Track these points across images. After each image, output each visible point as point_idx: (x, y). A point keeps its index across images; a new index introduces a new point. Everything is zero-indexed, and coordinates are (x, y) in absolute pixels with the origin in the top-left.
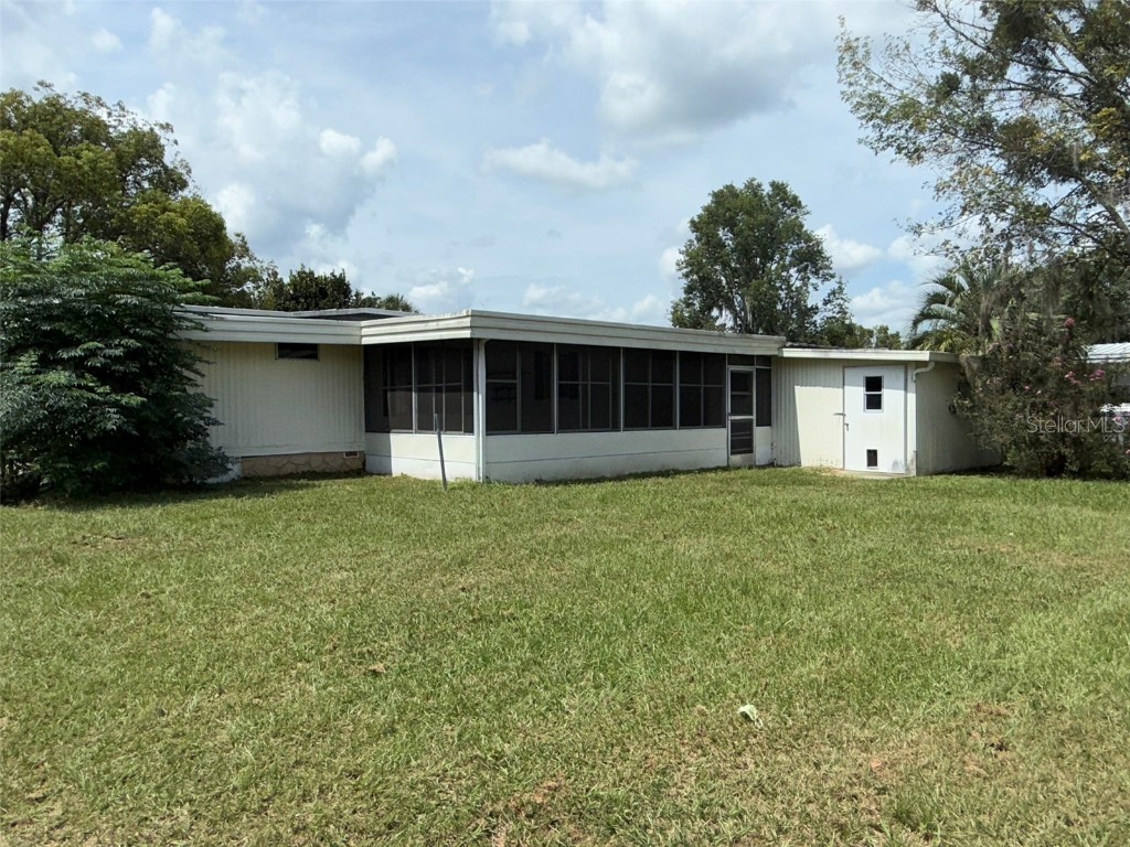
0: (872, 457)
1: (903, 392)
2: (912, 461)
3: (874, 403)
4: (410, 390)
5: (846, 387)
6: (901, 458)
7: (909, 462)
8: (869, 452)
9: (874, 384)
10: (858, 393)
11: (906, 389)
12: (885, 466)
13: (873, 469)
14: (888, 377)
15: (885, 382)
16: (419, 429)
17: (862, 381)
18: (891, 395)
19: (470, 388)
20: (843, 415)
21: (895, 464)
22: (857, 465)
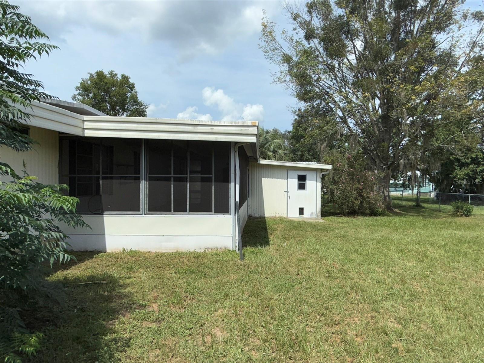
0: (301, 211)
1: (315, 182)
2: (319, 212)
3: (302, 186)
4: (138, 179)
5: (289, 179)
6: (314, 211)
7: (317, 212)
8: (300, 208)
9: (302, 178)
10: (294, 182)
11: (317, 181)
12: (306, 215)
13: (301, 216)
14: (308, 175)
15: (307, 177)
16: (150, 210)
17: (297, 177)
18: (309, 183)
19: (226, 180)
20: (287, 192)
21: (312, 214)
22: (294, 215)
